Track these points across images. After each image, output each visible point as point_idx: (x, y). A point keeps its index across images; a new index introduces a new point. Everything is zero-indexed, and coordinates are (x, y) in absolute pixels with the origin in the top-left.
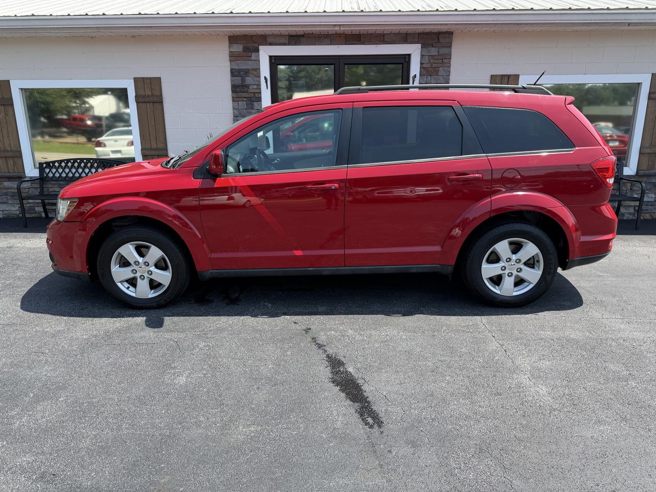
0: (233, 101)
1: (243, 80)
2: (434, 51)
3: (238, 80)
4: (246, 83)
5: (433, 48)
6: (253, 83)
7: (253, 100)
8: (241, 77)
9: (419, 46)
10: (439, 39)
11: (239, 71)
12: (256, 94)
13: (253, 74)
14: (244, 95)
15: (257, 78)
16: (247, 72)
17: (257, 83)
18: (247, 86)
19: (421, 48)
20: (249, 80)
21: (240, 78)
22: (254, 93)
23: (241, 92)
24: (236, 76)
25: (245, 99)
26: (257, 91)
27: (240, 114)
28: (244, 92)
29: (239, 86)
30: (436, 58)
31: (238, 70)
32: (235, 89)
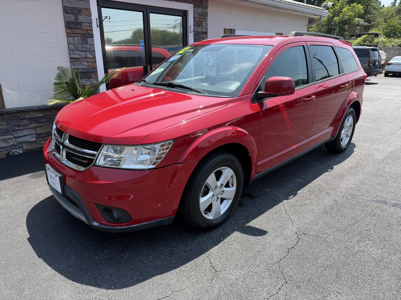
0: (67, 36)
1: (76, 18)
2: (200, 10)
3: (72, 18)
4: (79, 21)
5: (200, 8)
6: (85, 21)
7: (87, 36)
8: (74, 14)
9: (192, 5)
10: (202, 3)
11: (73, 9)
12: (89, 31)
13: (84, 13)
14: (78, 31)
15: (89, 17)
16: (79, 11)
17: (89, 21)
18: (80, 24)
19: (194, 7)
20: (81, 18)
21: (73, 16)
22: (87, 30)
23: (75, 28)
24: (69, 14)
25: (80, 35)
26: (90, 28)
27: (76, 48)
28: (78, 29)
29: (73, 23)
30: (201, 15)
31: (71, 8)
32: (69, 25)
